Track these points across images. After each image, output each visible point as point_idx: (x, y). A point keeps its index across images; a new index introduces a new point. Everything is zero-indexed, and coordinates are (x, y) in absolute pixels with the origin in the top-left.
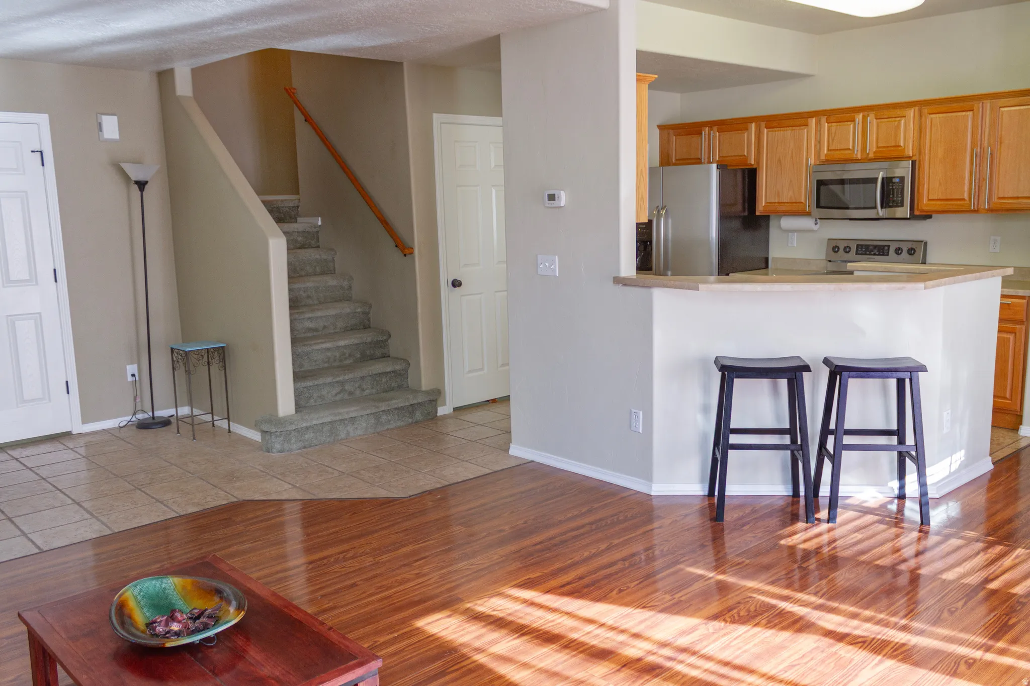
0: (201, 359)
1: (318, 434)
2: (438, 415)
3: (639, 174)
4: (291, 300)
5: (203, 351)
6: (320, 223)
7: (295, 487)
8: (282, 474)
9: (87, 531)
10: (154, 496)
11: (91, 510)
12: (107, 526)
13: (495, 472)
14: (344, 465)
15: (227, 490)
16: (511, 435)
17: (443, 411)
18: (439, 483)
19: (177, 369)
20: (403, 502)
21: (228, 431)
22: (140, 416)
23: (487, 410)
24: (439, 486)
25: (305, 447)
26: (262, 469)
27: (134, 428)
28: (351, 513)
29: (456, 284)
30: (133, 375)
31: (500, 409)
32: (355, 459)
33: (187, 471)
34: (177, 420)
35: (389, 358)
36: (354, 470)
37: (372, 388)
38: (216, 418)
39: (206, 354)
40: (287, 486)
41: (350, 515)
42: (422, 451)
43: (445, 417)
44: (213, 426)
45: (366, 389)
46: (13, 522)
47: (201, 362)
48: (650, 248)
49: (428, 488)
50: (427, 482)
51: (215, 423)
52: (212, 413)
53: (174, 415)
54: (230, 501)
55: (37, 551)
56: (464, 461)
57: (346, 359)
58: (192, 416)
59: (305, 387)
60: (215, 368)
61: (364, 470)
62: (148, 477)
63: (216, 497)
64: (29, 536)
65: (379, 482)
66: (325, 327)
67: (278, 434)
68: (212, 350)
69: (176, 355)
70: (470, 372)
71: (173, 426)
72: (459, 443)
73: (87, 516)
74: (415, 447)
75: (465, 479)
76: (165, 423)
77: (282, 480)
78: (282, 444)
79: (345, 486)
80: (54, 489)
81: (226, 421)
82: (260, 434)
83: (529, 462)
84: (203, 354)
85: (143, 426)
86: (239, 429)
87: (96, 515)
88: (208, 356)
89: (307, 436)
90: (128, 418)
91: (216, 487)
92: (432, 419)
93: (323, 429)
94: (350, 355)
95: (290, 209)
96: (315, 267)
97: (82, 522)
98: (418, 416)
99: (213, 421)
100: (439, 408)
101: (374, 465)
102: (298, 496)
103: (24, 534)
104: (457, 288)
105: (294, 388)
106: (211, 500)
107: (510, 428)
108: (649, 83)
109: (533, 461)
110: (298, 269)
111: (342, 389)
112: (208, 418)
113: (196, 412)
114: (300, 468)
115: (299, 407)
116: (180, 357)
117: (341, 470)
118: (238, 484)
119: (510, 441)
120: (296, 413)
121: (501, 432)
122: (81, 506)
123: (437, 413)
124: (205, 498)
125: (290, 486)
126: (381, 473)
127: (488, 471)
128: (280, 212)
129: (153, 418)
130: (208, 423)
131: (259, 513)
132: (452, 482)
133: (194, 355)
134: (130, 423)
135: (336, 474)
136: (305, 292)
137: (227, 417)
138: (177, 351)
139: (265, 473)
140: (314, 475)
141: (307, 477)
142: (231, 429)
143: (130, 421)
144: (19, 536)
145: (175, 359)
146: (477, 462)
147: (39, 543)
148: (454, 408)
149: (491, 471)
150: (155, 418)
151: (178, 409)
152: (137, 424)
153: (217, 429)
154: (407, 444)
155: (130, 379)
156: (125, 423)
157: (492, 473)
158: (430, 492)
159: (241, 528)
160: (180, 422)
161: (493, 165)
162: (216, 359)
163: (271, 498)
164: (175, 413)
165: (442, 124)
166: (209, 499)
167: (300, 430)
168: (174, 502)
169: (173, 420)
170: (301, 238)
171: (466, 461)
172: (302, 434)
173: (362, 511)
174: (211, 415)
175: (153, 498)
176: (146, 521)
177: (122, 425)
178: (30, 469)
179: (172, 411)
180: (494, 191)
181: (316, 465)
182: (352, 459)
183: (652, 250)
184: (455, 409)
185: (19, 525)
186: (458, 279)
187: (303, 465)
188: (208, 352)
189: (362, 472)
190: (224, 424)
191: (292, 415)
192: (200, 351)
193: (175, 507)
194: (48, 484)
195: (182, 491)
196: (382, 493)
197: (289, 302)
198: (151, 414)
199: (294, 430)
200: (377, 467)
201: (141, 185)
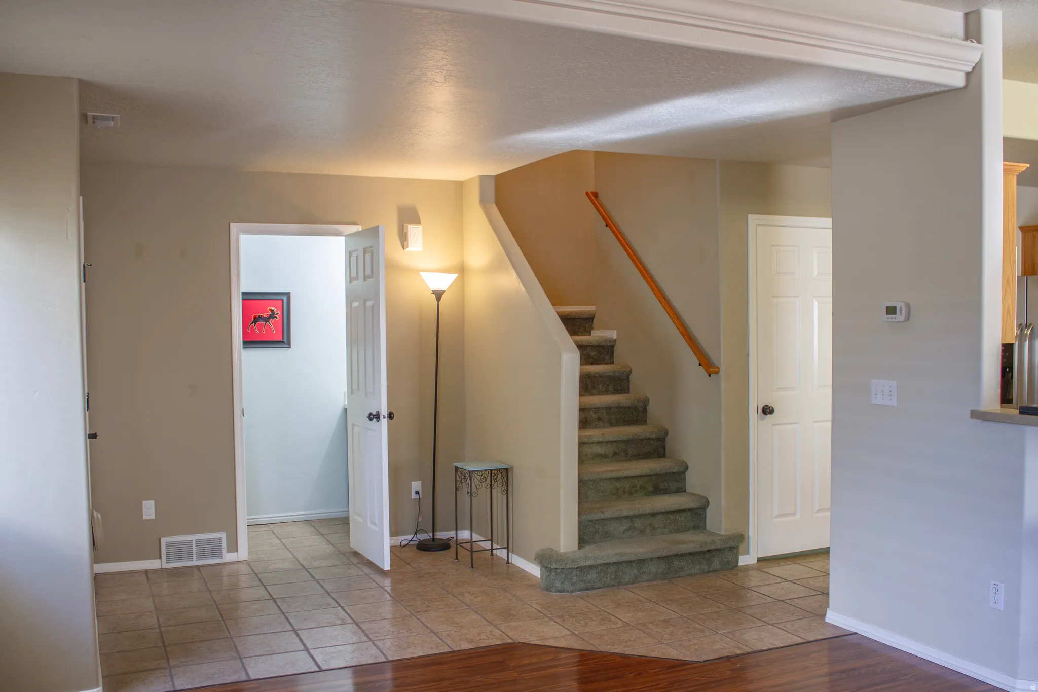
0: (484, 480)
1: (602, 575)
2: (739, 565)
3: (1005, 283)
4: (580, 421)
5: (487, 472)
6: (615, 337)
7: (573, 634)
8: (560, 617)
9: (363, 655)
10: (429, 626)
11: (368, 633)
12: (381, 652)
13: (809, 642)
14: (630, 615)
15: (502, 629)
16: (829, 598)
17: (745, 560)
18: (739, 648)
19: (460, 490)
20: (695, 668)
21: (506, 562)
22: (422, 537)
23: (798, 564)
24: (739, 652)
25: (587, 589)
26: (539, 609)
27: (415, 548)
28: (636, 673)
29: (767, 410)
30: (417, 493)
31: (817, 563)
32: (640, 609)
33: (463, 603)
34: (457, 545)
35: (685, 493)
36: (641, 622)
37: (664, 527)
38: (495, 546)
39: (489, 475)
40: (566, 632)
41: (635, 676)
42: (719, 607)
43: (747, 568)
44: (492, 554)
45: (658, 528)
46: (298, 635)
47: (483, 484)
48: (1010, 374)
49: (726, 653)
50: (725, 645)
51: (494, 551)
52: (491, 540)
53: (453, 538)
54: (504, 642)
55: (317, 669)
56: (769, 624)
57: (637, 491)
58: (472, 542)
59: (590, 521)
60: (498, 492)
61: (651, 623)
62: (424, 603)
63: (491, 635)
64: (312, 651)
65: (669, 639)
67: (559, 571)
68: (496, 472)
69: (460, 475)
70: (779, 516)
71: (453, 549)
72: (764, 602)
73: (365, 638)
74: (711, 601)
75: (771, 647)
76: (444, 546)
77: (560, 624)
78: (563, 583)
79: (630, 640)
80: (337, 605)
81: (505, 551)
82: (539, 569)
83: (851, 634)
84: (486, 476)
85: (423, 547)
86: (518, 561)
87: (373, 639)
88: (491, 477)
89: (589, 577)
90: (409, 537)
91: (491, 624)
92: (732, 569)
93: (607, 569)
94: (641, 487)
95: (584, 320)
96: (608, 385)
97: (360, 644)
98: (716, 563)
99: (492, 549)
100: (740, 557)
101: (662, 618)
102: (577, 646)
103: (307, 649)
104: (769, 415)
105: (579, 521)
106: (485, 638)
107: (828, 588)
108: (1018, 174)
109: (856, 633)
111: (631, 526)
112: (487, 545)
113: (476, 537)
114: (580, 613)
115: (582, 541)
116: (463, 477)
117: (626, 620)
118: (513, 624)
119: (826, 605)
120: (579, 549)
121: (815, 593)
122: (359, 627)
123: (738, 562)
124: (479, 635)
125: (569, 632)
126: (671, 628)
127: (799, 640)
128: (574, 325)
129: (434, 539)
130: (487, 551)
131: (534, 660)
132: (755, 649)
133: (477, 476)
134: (411, 543)
135: (620, 624)
136: (595, 413)
137: (506, 546)
138: (461, 470)
139: (542, 615)
140: (595, 622)
141: (586, 624)
142: (510, 561)
143: (411, 540)
144: (302, 650)
145: (458, 479)
146: (785, 627)
147: (319, 660)
148: (758, 558)
149: (803, 641)
150: (435, 540)
151: (458, 532)
152: (418, 544)
153: (495, 558)
154: (702, 597)
155: (414, 496)
156: (406, 542)
157: (803, 643)
158: (728, 658)
159: (516, 675)
160: (458, 546)
161: (815, 274)
162: (499, 482)
163: (547, 644)
164: (455, 536)
165: (758, 227)
166: (483, 637)
167: (583, 568)
168: (448, 635)
169: (453, 544)
170: (594, 352)
171: (772, 625)
172: (584, 573)
173: (648, 673)
174: (490, 542)
175: (427, 627)
176: (419, 652)
177: (404, 543)
178: (317, 581)
179: (452, 534)
180: (816, 303)
181: (599, 611)
182: (638, 608)
183: (1012, 377)
184: (760, 560)
185: (302, 638)
186: (770, 405)
187: (583, 609)
188: (491, 474)
189: (650, 625)
190: (502, 553)
191: (574, 552)
192: (483, 473)
193: (449, 643)
194: (332, 599)
195: (457, 624)
196: (673, 653)
197: (579, 423)
198: (431, 535)
199: (576, 568)
200: (667, 621)
201: (439, 295)
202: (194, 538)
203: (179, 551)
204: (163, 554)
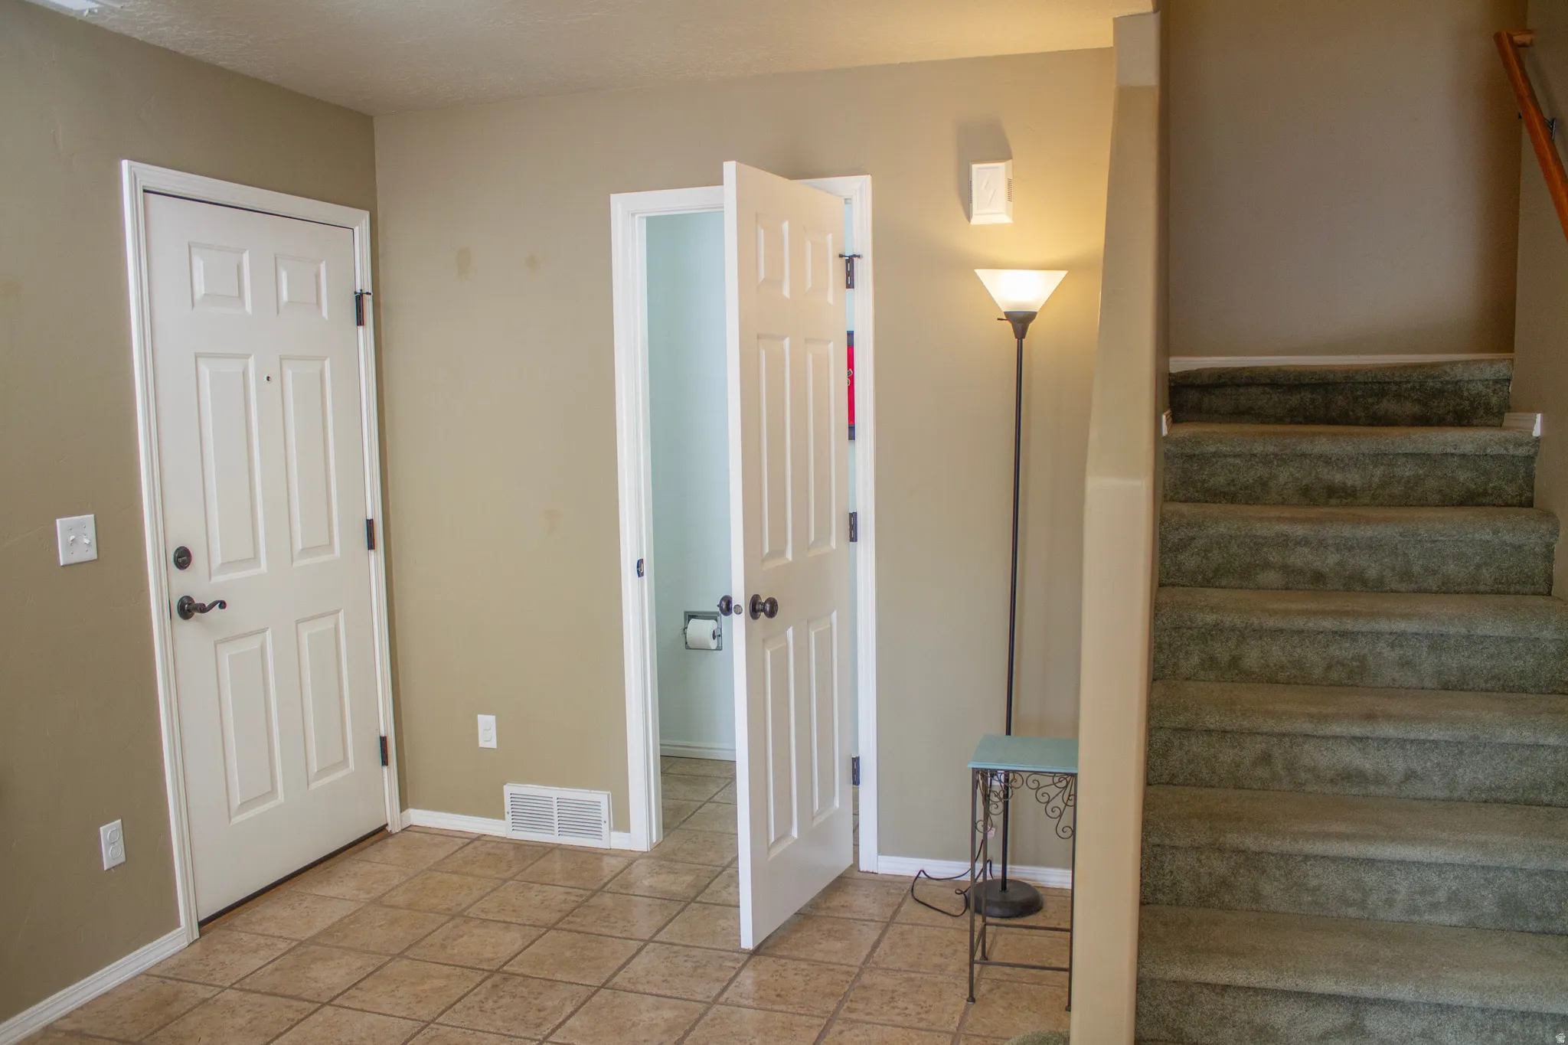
6: (1537, 431)
57: (1435, 907)
66: (1410, 776)
95: (1487, 387)
110: (1416, 569)
111: (1354, 1024)
128: (1461, 397)
150: (1008, 885)
170: (1469, 474)
201: (1021, 322)
202: (554, 793)
203: (531, 813)
204: (508, 813)
